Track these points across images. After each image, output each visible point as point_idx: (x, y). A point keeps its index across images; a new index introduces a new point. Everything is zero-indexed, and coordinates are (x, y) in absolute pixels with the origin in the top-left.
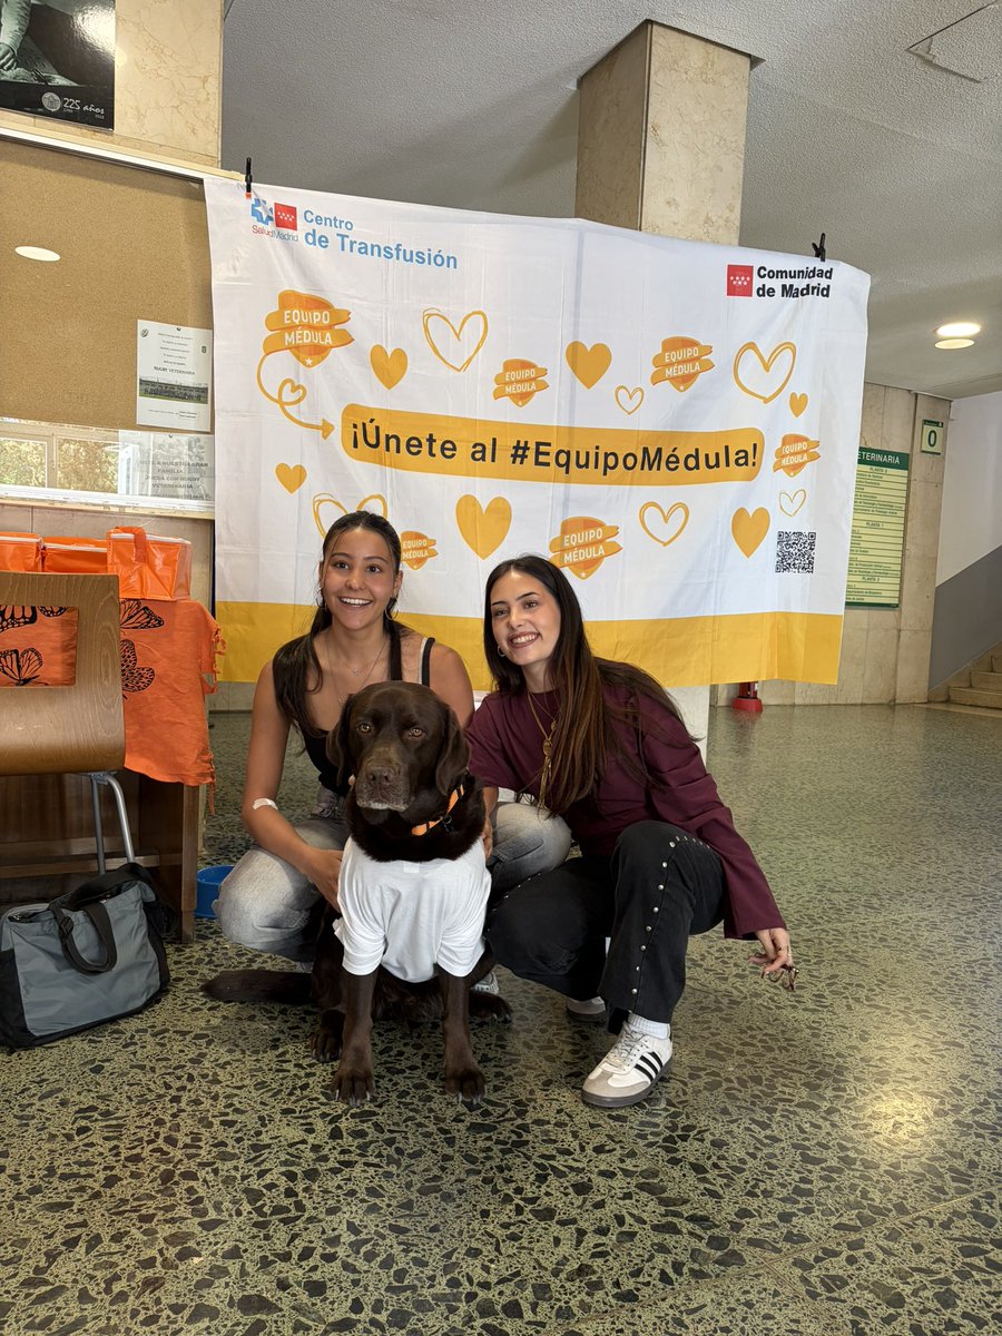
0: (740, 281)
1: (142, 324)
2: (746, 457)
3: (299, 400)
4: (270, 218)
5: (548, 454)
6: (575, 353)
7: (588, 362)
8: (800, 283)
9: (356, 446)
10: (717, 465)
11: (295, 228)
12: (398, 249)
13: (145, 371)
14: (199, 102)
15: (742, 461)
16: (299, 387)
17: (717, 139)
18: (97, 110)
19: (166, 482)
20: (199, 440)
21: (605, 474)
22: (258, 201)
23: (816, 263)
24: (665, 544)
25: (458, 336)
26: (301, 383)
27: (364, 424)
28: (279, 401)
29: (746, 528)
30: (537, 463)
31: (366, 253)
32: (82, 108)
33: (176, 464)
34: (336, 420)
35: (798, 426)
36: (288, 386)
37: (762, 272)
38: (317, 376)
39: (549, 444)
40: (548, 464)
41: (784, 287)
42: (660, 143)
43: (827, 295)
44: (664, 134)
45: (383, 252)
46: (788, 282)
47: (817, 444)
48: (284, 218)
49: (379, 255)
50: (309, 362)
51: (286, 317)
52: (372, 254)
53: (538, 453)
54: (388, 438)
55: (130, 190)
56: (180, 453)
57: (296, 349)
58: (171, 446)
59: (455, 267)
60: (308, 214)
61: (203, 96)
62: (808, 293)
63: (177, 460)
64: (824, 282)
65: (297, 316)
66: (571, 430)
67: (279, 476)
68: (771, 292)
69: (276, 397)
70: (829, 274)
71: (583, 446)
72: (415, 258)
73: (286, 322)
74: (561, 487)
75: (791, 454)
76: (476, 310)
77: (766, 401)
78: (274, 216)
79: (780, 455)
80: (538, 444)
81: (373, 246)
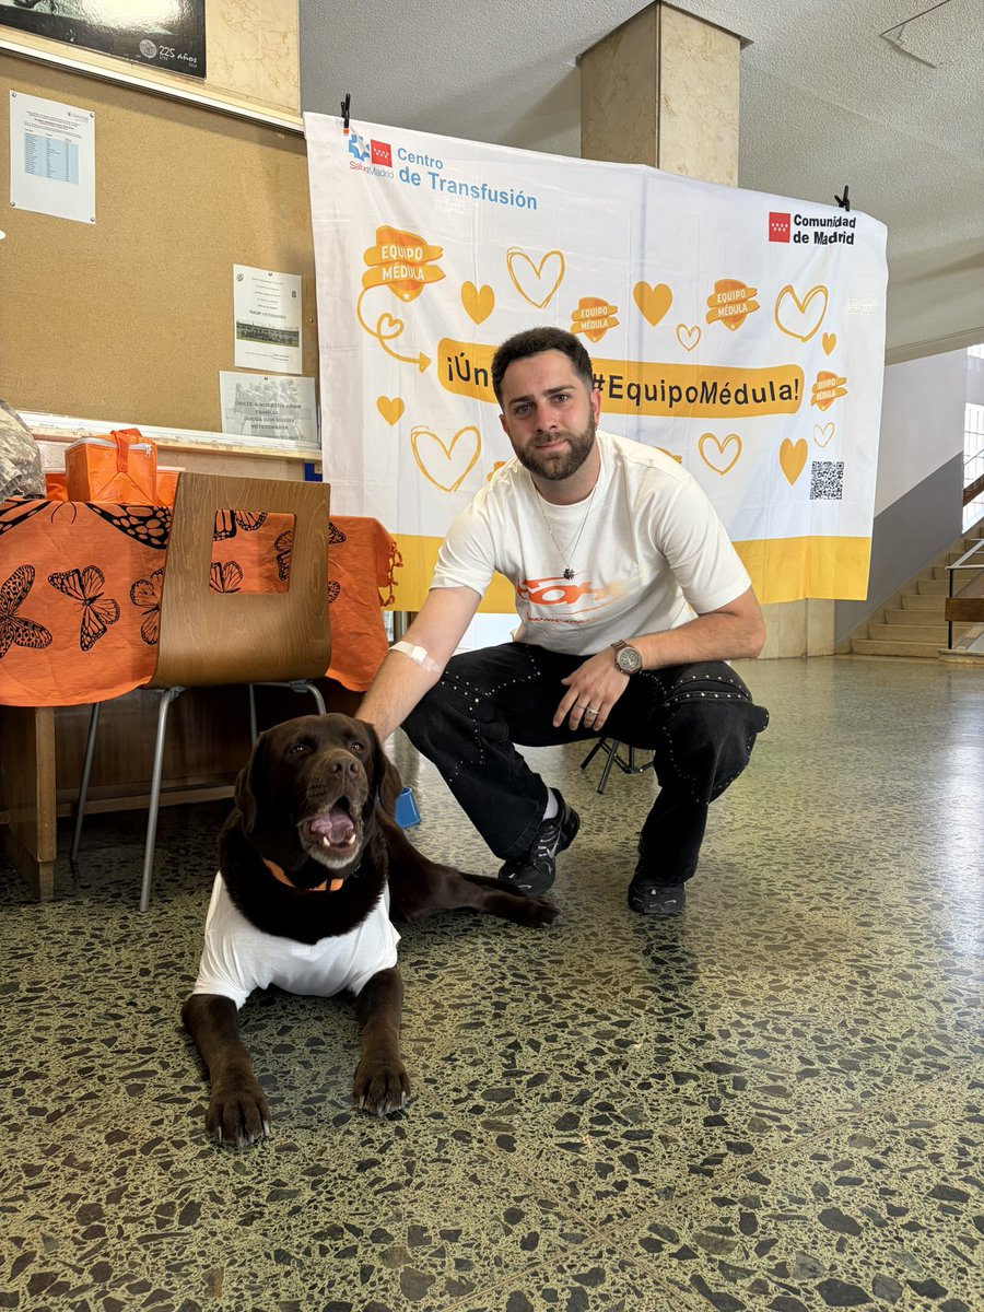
0: (779, 227)
1: (238, 269)
2: (789, 391)
3: (396, 335)
4: (366, 154)
5: (620, 387)
6: (641, 291)
7: (652, 301)
8: (829, 231)
9: (451, 379)
10: (764, 399)
11: (390, 165)
12: (484, 190)
13: (242, 315)
14: (280, 56)
15: (786, 395)
16: (397, 321)
17: (717, 112)
18: (191, 59)
19: (263, 423)
20: (292, 382)
21: (671, 406)
22: (354, 137)
23: (841, 213)
24: (722, 473)
25: (538, 274)
26: (399, 318)
27: (456, 358)
28: (378, 335)
29: (791, 456)
30: (612, 395)
31: (455, 192)
32: (176, 56)
33: (272, 405)
34: (432, 353)
35: (830, 363)
36: (386, 320)
37: (798, 220)
38: (412, 310)
39: (621, 378)
40: (620, 397)
41: (816, 233)
42: (671, 113)
43: (852, 243)
44: (674, 105)
45: (470, 192)
46: (819, 229)
47: (844, 381)
48: (380, 154)
49: (467, 194)
50: (406, 296)
51: (384, 252)
52: (461, 193)
53: (612, 386)
54: (477, 372)
55: (224, 138)
56: (275, 395)
57: (394, 284)
58: (267, 388)
59: (535, 208)
60: (402, 151)
61: (283, 51)
62: (835, 241)
63: (273, 402)
64: (849, 231)
65: (392, 251)
66: (640, 365)
67: (379, 408)
68: (805, 239)
69: (375, 331)
70: (852, 223)
71: (651, 380)
72: (499, 198)
73: (384, 257)
74: (632, 418)
75: (824, 390)
76: (555, 250)
77: (804, 340)
78: (370, 152)
79: (816, 391)
80: (612, 378)
81: (461, 185)
